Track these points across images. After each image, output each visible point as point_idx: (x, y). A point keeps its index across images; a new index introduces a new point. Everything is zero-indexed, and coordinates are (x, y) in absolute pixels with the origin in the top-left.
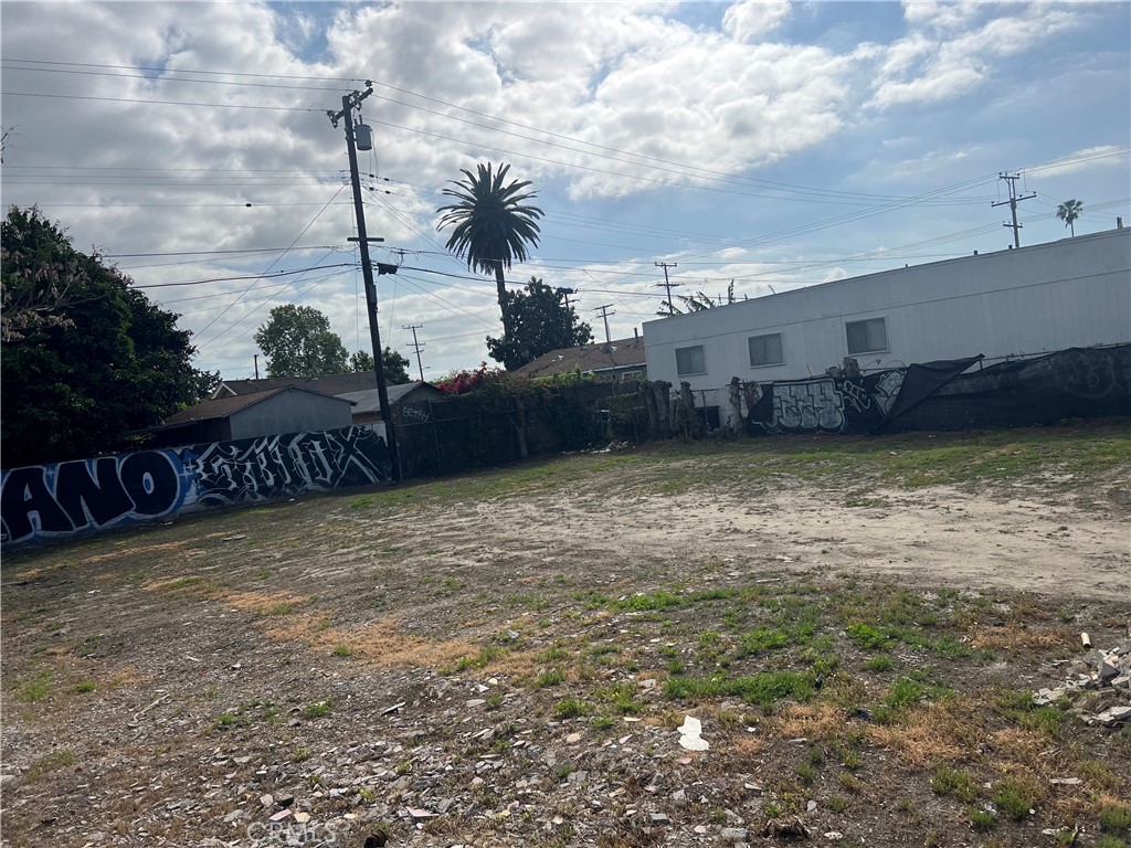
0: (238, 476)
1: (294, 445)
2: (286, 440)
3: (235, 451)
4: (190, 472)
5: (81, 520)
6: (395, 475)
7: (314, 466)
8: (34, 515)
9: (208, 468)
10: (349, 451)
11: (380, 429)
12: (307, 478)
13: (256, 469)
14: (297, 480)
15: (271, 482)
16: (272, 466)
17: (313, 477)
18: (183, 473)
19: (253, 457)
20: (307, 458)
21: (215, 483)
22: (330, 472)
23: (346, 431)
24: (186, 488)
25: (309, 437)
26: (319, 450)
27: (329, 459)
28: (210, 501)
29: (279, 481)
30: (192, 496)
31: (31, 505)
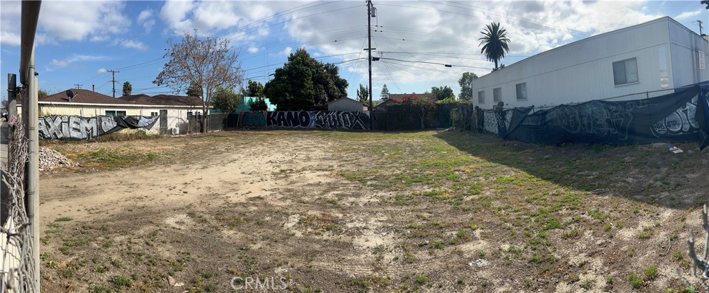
0: (325, 121)
1: (340, 114)
2: (339, 113)
3: (325, 114)
4: (313, 118)
5: (290, 125)
6: (371, 128)
7: (346, 122)
8: (282, 122)
9: (318, 118)
10: (357, 118)
11: (368, 114)
12: (343, 125)
13: (329, 119)
14: (340, 125)
15: (333, 124)
16: (334, 120)
17: (345, 124)
18: (312, 118)
19: (329, 116)
20: (344, 119)
21: (319, 122)
22: (350, 124)
23: (356, 112)
24: (312, 122)
25: (345, 113)
26: (348, 117)
27: (350, 120)
28: (317, 126)
29: (335, 124)
30: (313, 124)
31: (282, 120)
